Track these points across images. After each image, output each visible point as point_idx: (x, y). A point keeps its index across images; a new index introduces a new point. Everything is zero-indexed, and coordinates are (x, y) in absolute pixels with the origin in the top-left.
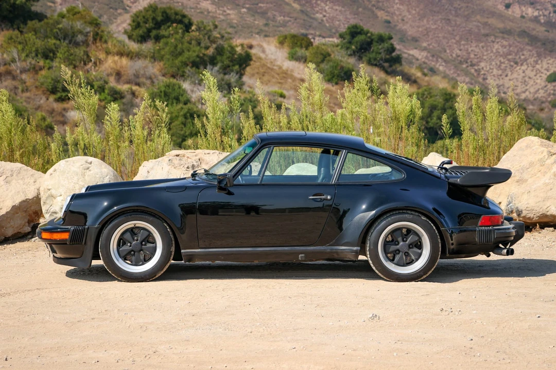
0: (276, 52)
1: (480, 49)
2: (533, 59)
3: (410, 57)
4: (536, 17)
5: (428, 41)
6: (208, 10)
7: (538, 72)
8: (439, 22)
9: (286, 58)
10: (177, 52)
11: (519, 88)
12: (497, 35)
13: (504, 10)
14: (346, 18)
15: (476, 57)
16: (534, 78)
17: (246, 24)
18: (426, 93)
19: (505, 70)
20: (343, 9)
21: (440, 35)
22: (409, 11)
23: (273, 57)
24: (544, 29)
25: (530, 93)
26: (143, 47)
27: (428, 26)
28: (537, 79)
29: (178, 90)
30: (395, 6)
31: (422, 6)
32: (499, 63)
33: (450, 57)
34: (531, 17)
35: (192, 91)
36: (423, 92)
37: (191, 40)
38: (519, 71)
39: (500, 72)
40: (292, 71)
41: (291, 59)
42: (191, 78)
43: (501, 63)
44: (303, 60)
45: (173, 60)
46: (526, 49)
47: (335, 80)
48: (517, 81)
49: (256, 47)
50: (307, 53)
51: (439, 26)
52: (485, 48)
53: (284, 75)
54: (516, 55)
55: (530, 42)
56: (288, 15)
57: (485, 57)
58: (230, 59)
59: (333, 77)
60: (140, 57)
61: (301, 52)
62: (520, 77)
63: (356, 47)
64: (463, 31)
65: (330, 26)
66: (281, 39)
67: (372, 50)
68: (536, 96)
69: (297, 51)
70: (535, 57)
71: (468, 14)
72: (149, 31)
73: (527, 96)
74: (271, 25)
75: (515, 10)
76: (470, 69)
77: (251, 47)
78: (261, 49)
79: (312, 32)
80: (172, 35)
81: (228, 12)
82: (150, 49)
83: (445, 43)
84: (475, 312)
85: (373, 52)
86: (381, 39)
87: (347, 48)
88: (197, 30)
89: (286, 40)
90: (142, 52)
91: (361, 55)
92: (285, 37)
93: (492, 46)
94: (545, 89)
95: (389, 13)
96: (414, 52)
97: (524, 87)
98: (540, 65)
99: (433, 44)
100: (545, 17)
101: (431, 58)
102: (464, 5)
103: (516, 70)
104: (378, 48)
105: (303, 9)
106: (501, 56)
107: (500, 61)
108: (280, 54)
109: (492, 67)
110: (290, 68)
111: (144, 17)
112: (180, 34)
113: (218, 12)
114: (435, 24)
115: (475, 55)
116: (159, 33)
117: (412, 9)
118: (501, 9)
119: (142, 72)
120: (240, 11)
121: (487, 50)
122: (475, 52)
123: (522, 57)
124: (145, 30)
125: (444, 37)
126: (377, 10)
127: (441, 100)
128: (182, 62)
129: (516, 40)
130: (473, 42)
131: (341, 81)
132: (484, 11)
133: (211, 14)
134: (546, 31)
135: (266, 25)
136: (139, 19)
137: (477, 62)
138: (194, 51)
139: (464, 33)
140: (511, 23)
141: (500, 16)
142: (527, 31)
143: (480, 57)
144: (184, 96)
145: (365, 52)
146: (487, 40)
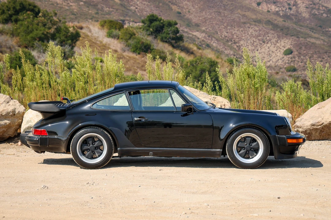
0: (99, 32)
1: (240, 32)
2: (275, 40)
3: (194, 37)
4: (277, 12)
5: (206, 26)
6: (57, 2)
7: (278, 48)
8: (213, 13)
9: (105, 36)
10: (29, 31)
11: (266, 58)
12: (251, 23)
13: (257, 6)
14: (151, 10)
15: (238, 38)
16: (276, 52)
17: (83, 12)
18: (198, 61)
19: (257, 46)
20: (149, 4)
21: (214, 22)
22: (193, 6)
23: (96, 35)
24: (282, 19)
25: (273, 62)
26: (6, 27)
27: (206, 16)
28: (278, 53)
29: (29, 56)
30: (184, 3)
31: (202, 3)
32: (252, 42)
33: (221, 37)
34: (274, 11)
35: (39, 57)
36: (196, 60)
37: (39, 22)
38: (265, 47)
39: (253, 48)
40: (109, 45)
41: (108, 36)
42: (38, 48)
43: (254, 42)
44: (117, 37)
45: (26, 36)
46: (270, 33)
47: (138, 51)
48: (265, 54)
49: (85, 28)
50: (120, 33)
51: (213, 16)
52: (243, 32)
53: (104, 47)
54: (264, 37)
55: (273, 28)
56: (112, 7)
57: (243, 38)
58: (65, 36)
59: (137, 49)
60: (3, 33)
61: (115, 32)
62: (266, 51)
63: (153, 30)
64: (229, 20)
65: (140, 15)
66: (102, 23)
67: (163, 32)
68: (276, 64)
69: (113, 32)
70: (276, 38)
71: (233, 9)
72: (11, 16)
73: (271, 64)
74: (100, 14)
75: (263, 7)
76: (234, 45)
77: (81, 28)
78: (89, 30)
79: (128, 19)
80: (26, 19)
81: (71, 4)
82: (10, 28)
83: (217, 28)
84: (105, 184)
85: (164, 33)
86: (170, 24)
87: (147, 30)
88: (43, 16)
89: (106, 24)
90: (4, 31)
91: (157, 35)
92: (105, 22)
93: (248, 31)
94: (283, 59)
95: (180, 7)
96: (197, 34)
97: (269, 58)
98: (280, 44)
99: (209, 28)
100: (283, 12)
101: (207, 38)
102: (230, 3)
103: (263, 46)
104: (168, 31)
105: (122, 3)
106: (254, 37)
107: (253, 40)
108: (102, 33)
109: (248, 44)
110: (108, 42)
111: (7, 7)
112: (31, 19)
113: (64, 4)
114: (211, 15)
115: (237, 36)
116: (18, 18)
117: (195, 4)
118: (254, 6)
119: (4, 44)
120: (79, 4)
121: (245, 33)
122: (237, 34)
123: (268, 38)
124: (8, 16)
125: (216, 24)
126: (172, 5)
127: (208, 66)
128: (32, 37)
129: (264, 26)
130: (236, 27)
131: (142, 52)
132: (243, 7)
133: (59, 5)
134: (283, 21)
135: (97, 13)
136: (4, 8)
137: (238, 41)
138: (41, 30)
139: (230, 21)
140: (261, 16)
141: (254, 11)
142: (271, 21)
143: (240, 37)
144: (32, 61)
145: (159, 33)
146: (245, 26)
